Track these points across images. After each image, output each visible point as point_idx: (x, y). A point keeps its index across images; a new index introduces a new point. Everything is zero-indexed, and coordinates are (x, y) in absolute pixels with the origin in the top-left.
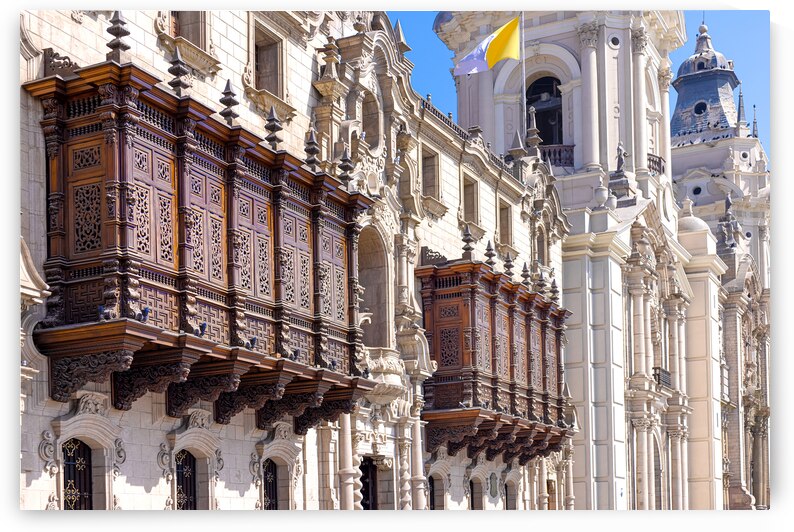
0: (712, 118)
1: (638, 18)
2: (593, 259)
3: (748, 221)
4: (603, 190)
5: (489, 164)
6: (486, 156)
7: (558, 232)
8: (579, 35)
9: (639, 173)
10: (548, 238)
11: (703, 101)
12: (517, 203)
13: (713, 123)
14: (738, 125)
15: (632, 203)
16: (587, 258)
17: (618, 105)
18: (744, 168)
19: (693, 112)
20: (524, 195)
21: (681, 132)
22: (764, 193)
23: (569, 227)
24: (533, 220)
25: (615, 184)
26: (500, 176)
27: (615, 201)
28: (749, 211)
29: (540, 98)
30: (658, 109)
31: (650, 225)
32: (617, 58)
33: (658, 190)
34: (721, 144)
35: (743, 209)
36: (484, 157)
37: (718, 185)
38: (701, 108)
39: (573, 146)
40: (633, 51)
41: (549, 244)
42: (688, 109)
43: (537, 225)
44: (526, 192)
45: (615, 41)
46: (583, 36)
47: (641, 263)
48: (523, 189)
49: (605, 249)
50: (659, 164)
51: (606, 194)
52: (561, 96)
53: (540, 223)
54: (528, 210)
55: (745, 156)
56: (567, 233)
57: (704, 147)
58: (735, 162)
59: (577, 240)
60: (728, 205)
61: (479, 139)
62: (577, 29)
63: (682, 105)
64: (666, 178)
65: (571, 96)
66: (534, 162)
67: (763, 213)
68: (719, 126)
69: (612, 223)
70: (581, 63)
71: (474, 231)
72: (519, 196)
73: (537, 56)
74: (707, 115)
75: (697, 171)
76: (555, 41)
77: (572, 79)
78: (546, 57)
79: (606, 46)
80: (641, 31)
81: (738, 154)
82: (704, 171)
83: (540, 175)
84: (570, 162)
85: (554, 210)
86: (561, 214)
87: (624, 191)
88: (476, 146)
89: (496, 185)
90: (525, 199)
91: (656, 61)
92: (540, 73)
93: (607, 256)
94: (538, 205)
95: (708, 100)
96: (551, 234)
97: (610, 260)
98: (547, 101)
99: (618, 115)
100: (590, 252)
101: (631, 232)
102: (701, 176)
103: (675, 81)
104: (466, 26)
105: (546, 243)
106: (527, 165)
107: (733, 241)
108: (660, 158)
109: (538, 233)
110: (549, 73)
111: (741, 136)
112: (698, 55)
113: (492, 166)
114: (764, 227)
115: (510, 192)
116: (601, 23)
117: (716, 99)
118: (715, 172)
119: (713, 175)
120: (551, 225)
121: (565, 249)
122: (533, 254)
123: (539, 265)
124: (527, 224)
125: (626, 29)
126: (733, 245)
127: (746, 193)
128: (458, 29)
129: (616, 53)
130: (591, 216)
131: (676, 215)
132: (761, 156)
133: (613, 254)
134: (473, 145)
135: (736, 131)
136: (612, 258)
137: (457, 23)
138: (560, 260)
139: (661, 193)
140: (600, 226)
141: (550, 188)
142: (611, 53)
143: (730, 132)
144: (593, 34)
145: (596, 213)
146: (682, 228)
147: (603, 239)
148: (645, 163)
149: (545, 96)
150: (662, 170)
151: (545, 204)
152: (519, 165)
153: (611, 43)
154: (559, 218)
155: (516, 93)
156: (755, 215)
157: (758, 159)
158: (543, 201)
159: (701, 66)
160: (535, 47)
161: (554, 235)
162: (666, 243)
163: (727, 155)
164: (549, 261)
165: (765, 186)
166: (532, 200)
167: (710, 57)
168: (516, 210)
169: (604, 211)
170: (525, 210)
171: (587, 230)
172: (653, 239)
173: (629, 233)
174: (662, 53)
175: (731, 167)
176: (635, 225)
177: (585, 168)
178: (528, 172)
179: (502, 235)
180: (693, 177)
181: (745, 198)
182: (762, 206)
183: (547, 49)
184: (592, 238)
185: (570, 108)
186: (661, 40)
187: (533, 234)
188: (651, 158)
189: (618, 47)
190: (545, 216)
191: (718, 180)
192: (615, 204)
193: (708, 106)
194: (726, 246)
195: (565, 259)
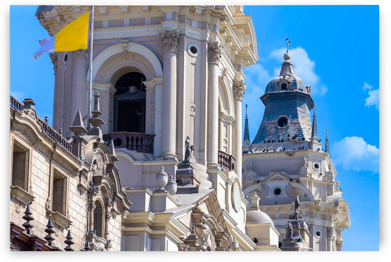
0: (292, 132)
1: (213, 34)
2: (151, 236)
3: (318, 222)
4: (163, 175)
5: (42, 134)
6: (39, 127)
7: (118, 208)
8: (162, 39)
9: (210, 166)
10: (107, 212)
11: (285, 116)
12: (74, 175)
13: (292, 135)
14: (312, 139)
15: (195, 190)
16: (146, 235)
17: (194, 105)
18: (315, 177)
19: (277, 124)
20: (80, 169)
21: (267, 139)
22: (331, 200)
23: (129, 204)
24: (90, 193)
25: (182, 172)
26: (54, 148)
27: (175, 187)
28: (319, 214)
29: (128, 90)
30: (232, 114)
31: (211, 212)
32: (194, 64)
33: (227, 184)
34: (298, 154)
35: (314, 211)
36: (37, 128)
37: (295, 188)
38: (283, 122)
39: (154, 136)
40: (209, 61)
41: (107, 218)
42: (272, 121)
43: (94, 199)
44: (83, 167)
45: (194, 50)
46: (166, 41)
47: (197, 245)
48: (79, 163)
49: (163, 228)
50: (229, 161)
51: (166, 179)
52: (145, 91)
53: (98, 196)
54: (86, 184)
55: (317, 166)
56: (127, 209)
57: (284, 155)
58: (308, 170)
59: (137, 217)
60: (297, 205)
61: (31, 111)
62: (160, 34)
63: (268, 117)
64: (236, 175)
65: (154, 91)
66: (95, 141)
67: (331, 217)
68: (298, 138)
69: (170, 205)
70: (164, 64)
71: (22, 195)
72: (76, 170)
73: (126, 53)
74: (288, 128)
75: (278, 175)
76: (142, 42)
77: (155, 77)
78: (134, 55)
79: (185, 53)
80: (216, 44)
81: (311, 164)
82: (284, 175)
83: (101, 154)
84: (150, 149)
85: (114, 187)
86: (121, 192)
87: (190, 179)
88: (28, 117)
89: (51, 156)
90: (82, 173)
91: (231, 73)
92: (128, 68)
93: (164, 235)
94: (96, 180)
95: (289, 116)
96: (109, 209)
97: (166, 239)
98: (134, 93)
99: (194, 114)
100: (148, 229)
101: (192, 216)
102: (280, 179)
103: (263, 96)
104: (65, 17)
105: (104, 216)
106: (86, 143)
107: (300, 236)
108: (230, 156)
109: (94, 206)
110: (136, 69)
111: (313, 149)
112: (282, 77)
113: (45, 137)
114: (331, 228)
115: (65, 165)
116: (182, 33)
117: (295, 116)
118: (292, 177)
119: (291, 180)
120: (110, 200)
121: (125, 223)
122: (88, 225)
123: (94, 235)
124: (84, 196)
125: (203, 41)
126: (299, 240)
127: (317, 198)
128: (58, 18)
129: (194, 60)
130: (152, 197)
131: (245, 207)
132: (330, 169)
133: (169, 233)
134: (24, 115)
135: (310, 145)
136: (169, 237)
137: (56, 13)
138: (119, 234)
139: (230, 187)
140: (158, 206)
141: (110, 167)
142: (189, 59)
143: (306, 145)
144: (174, 40)
145: (156, 195)
146: (250, 220)
147: (160, 219)
148: (216, 160)
149: (132, 89)
150: (232, 167)
151: (103, 181)
152: (78, 141)
153: (190, 51)
154: (118, 194)
155: (107, 83)
156: (324, 218)
157: (328, 170)
158: (101, 178)
159: (284, 87)
160: (124, 45)
161: (113, 210)
162: (226, 230)
163: (302, 164)
164: (106, 233)
165: (332, 194)
166: (90, 175)
167: (291, 80)
168: (72, 183)
169: (163, 194)
170: (82, 183)
171: (147, 209)
172: (213, 225)
173: (190, 217)
174: (237, 67)
175: (305, 175)
176: (195, 210)
177: (164, 156)
178: (88, 149)
179: (54, 204)
180: (274, 180)
181: (316, 202)
182: (329, 210)
183: (134, 48)
184: (151, 217)
185: (153, 102)
186: (236, 56)
187: (90, 207)
188: (221, 155)
189: (196, 55)
190: (104, 190)
191: (295, 184)
192: (176, 190)
193: (289, 121)
194: (292, 240)
195: (125, 234)
